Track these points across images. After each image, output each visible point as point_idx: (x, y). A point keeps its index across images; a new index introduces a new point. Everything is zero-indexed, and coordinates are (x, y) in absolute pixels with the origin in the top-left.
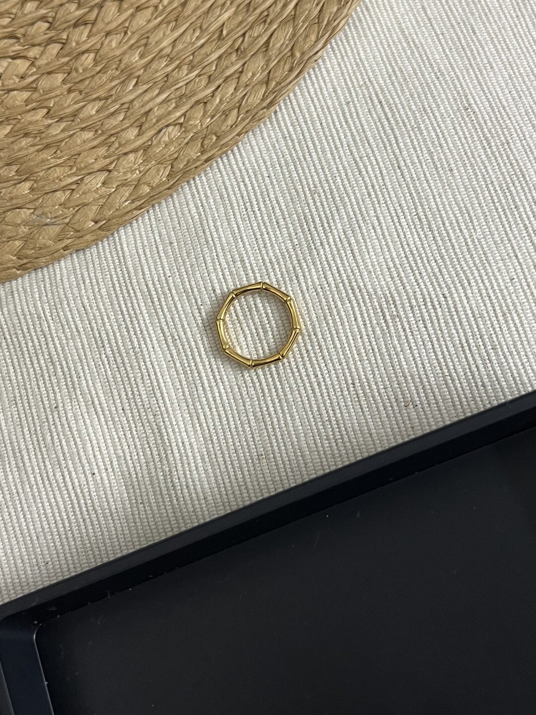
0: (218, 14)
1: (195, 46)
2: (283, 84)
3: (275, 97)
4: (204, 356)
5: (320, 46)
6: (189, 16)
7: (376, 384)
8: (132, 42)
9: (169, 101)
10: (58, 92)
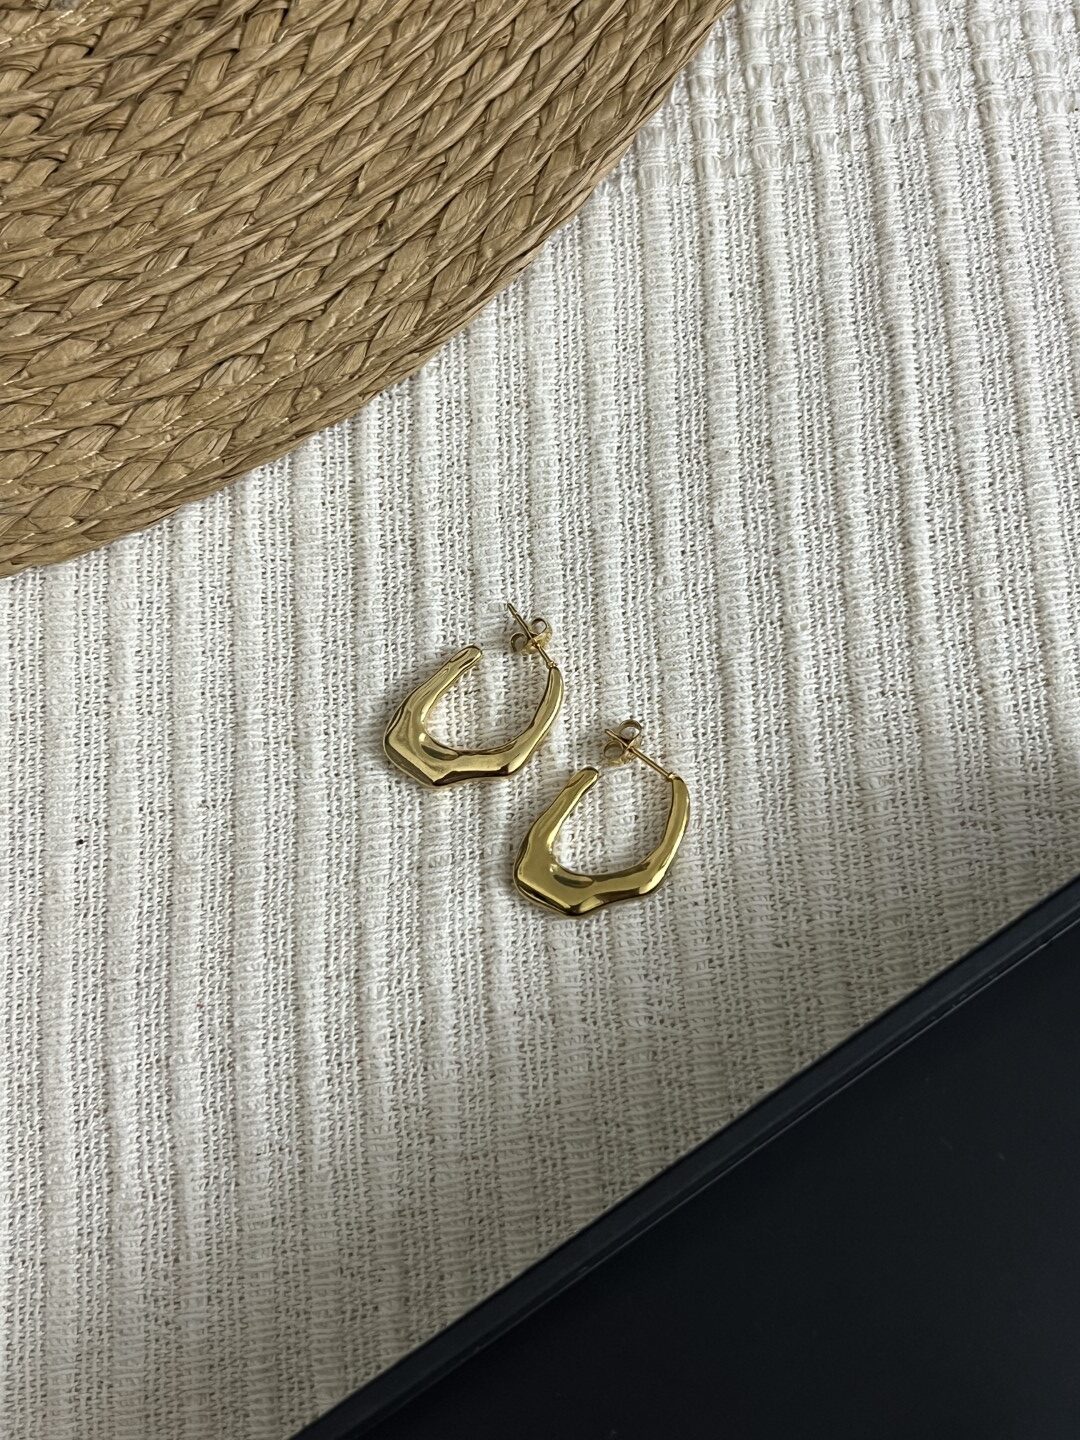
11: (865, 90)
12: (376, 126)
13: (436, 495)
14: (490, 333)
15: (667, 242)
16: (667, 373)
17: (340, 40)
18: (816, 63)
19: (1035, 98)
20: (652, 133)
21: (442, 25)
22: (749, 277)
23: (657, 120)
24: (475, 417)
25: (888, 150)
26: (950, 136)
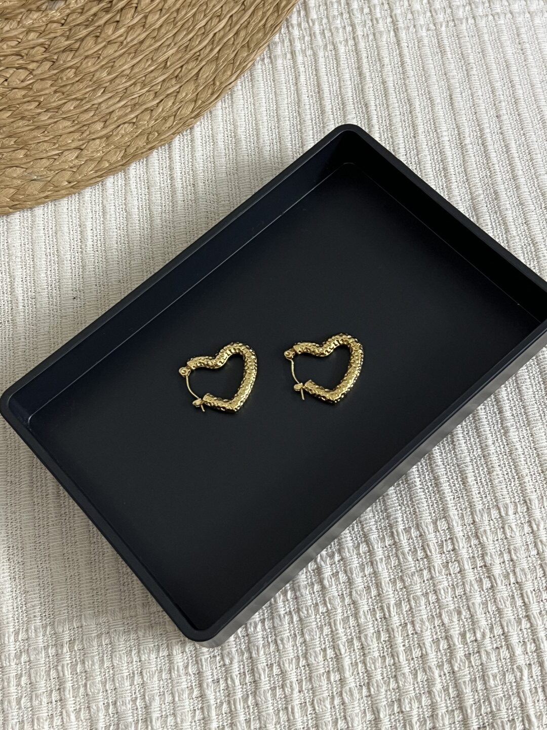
0: (165, 50)
1: (147, 71)
2: (207, 103)
3: (200, 111)
5: (233, 78)
6: (144, 50)
8: (103, 63)
9: (126, 106)
10: (47, 92)
11: (353, 25)
12: (173, 44)
13: (202, 168)
14: (219, 112)
15: (283, 79)
16: (286, 125)
17: (157, 16)
18: (334, 16)
19: (415, 26)
20: (275, 43)
21: (195, 9)
22: (314, 91)
23: (276, 38)
24: (215, 140)
25: (362, 45)
26: (384, 40)
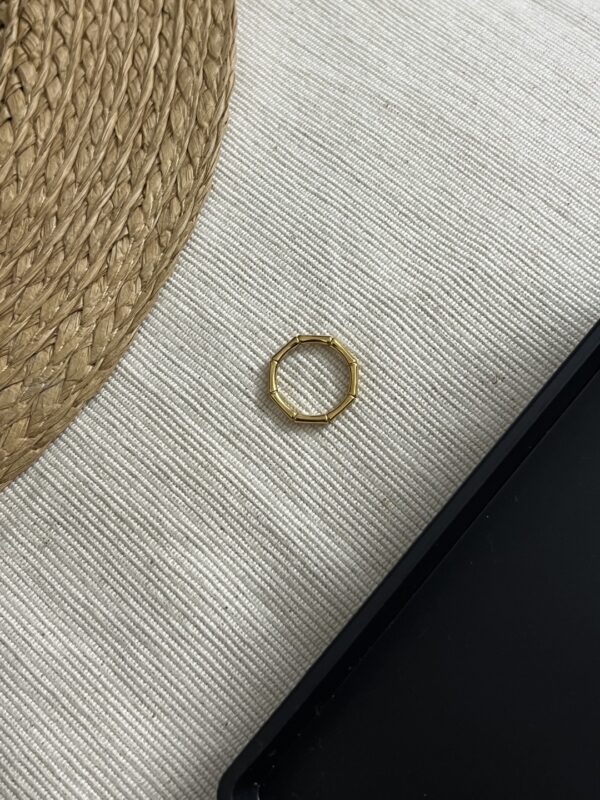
4: (275, 436)
7: (455, 377)
